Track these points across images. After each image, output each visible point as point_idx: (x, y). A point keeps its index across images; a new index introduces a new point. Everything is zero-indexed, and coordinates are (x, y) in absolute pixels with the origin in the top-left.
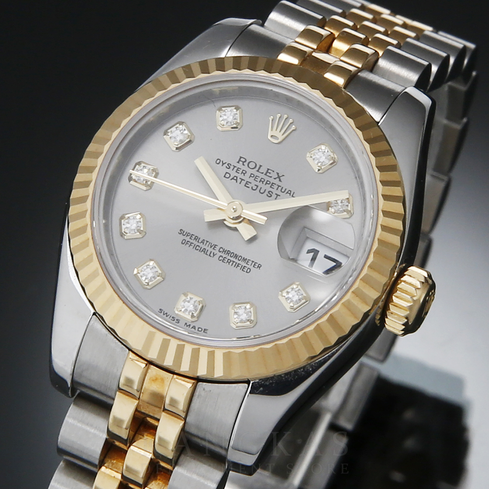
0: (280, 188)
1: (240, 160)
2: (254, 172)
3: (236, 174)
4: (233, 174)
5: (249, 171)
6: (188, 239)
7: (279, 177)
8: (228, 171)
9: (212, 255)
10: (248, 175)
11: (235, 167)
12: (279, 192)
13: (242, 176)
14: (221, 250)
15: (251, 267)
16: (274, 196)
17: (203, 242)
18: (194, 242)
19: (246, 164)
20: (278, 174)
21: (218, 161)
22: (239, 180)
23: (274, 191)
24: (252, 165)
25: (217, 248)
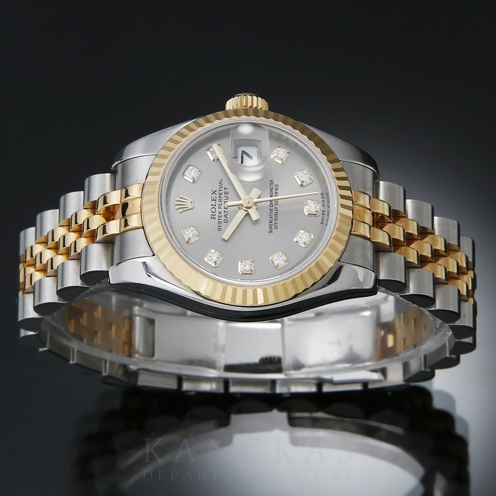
0: (220, 189)
1: (214, 218)
2: (217, 207)
3: (223, 216)
4: (223, 218)
5: (218, 210)
6: (273, 227)
7: (214, 193)
8: (223, 222)
9: (276, 209)
10: (220, 210)
11: (219, 219)
12: (223, 189)
13: (223, 213)
14: (271, 205)
15: (274, 185)
16: (226, 190)
17: (271, 218)
18: (273, 222)
19: (214, 214)
20: (212, 194)
21: (220, 230)
22: (226, 213)
23: (223, 191)
24: (213, 210)
25: (271, 208)
